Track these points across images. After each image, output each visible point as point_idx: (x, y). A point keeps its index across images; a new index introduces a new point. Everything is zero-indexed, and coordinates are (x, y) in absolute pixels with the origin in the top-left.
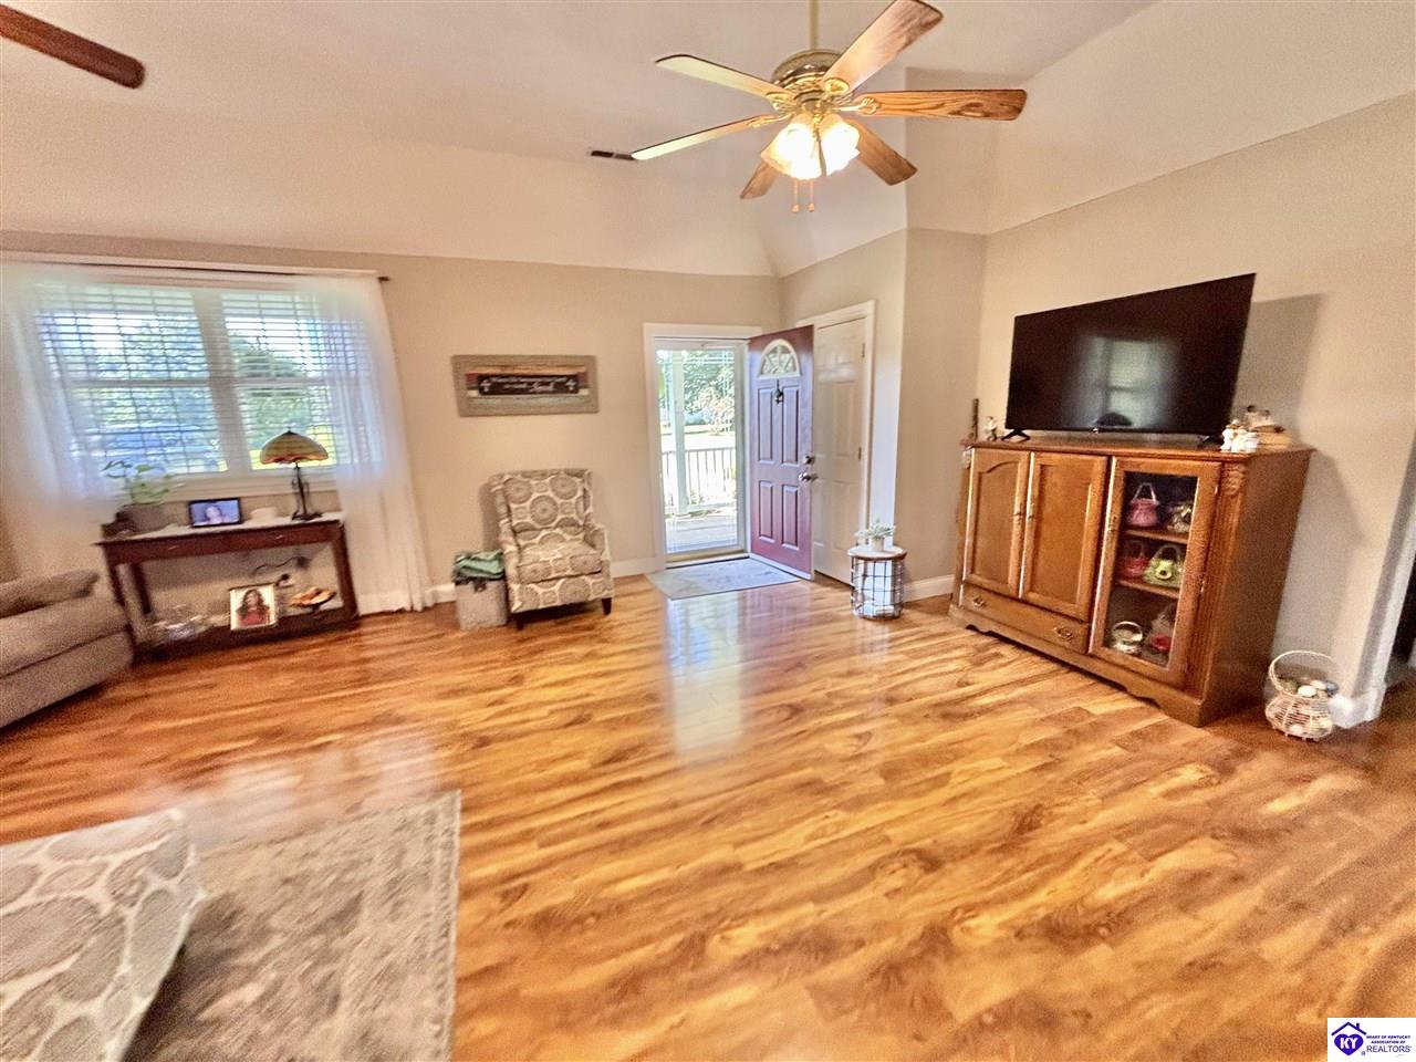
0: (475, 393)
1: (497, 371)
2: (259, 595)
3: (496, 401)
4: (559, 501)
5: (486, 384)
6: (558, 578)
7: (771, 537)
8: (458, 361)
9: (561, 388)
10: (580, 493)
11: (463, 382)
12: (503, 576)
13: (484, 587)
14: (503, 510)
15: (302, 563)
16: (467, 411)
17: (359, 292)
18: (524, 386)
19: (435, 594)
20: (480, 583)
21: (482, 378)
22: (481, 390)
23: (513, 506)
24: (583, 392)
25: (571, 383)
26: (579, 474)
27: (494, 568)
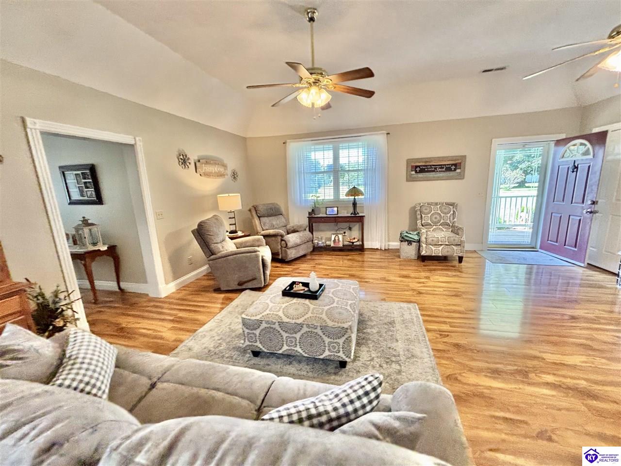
0: (414, 172)
1: (424, 164)
2: (338, 237)
3: (421, 175)
4: (442, 215)
5: (418, 169)
6: (441, 245)
7: (557, 242)
8: (408, 161)
9: (448, 169)
10: (452, 212)
11: (410, 168)
12: (419, 241)
13: (411, 244)
14: (419, 217)
15: (350, 229)
16: (410, 179)
17: (380, 139)
18: (433, 169)
19: (389, 245)
20: (410, 243)
21: (416, 167)
22: (416, 172)
23: (423, 216)
24: (458, 171)
25: (453, 167)
26: (452, 204)
27: (416, 238)
